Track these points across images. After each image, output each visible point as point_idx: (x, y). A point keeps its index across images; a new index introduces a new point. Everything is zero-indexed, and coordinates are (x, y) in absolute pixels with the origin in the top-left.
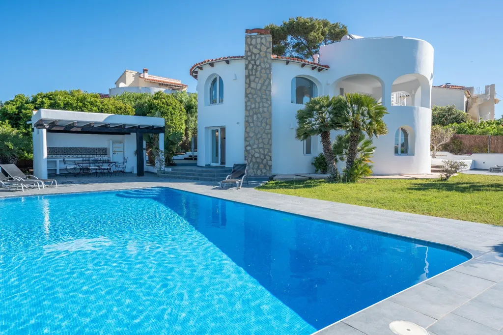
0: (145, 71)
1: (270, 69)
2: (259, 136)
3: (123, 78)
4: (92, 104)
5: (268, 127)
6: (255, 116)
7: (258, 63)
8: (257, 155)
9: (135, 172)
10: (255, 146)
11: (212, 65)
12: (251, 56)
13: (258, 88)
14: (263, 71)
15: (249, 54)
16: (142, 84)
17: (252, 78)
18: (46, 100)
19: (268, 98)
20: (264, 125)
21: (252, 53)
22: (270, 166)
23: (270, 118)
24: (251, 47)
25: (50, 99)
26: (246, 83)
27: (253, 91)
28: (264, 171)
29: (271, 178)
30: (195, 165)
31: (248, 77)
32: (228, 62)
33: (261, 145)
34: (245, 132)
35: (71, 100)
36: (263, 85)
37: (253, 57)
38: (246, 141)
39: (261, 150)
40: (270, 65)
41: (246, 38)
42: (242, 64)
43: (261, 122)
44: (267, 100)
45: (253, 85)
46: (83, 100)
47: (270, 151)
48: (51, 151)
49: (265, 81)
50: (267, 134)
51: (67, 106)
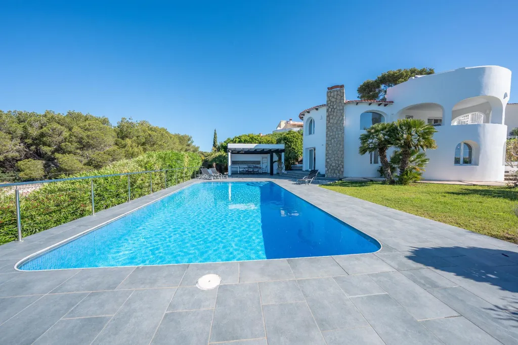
0: (291, 120)
1: (343, 109)
2: (335, 152)
3: (279, 125)
4: (256, 139)
5: (341, 146)
6: (333, 141)
7: (335, 107)
8: (334, 164)
9: (269, 172)
10: (333, 159)
11: (308, 112)
12: (331, 103)
13: (335, 123)
14: (339, 111)
15: (329, 102)
16: (289, 127)
17: (331, 117)
18: (238, 140)
19: (342, 129)
20: (338, 145)
21: (331, 101)
22: (343, 172)
23: (343, 141)
24: (330, 98)
25: (239, 139)
26: (327, 120)
27: (331, 125)
28: (338, 174)
29: (341, 179)
30: (301, 170)
31: (328, 116)
32: (317, 109)
33: (336, 159)
34: (326, 150)
35: (248, 138)
36: (338, 120)
37: (332, 104)
38: (326, 155)
39: (336, 161)
40: (343, 107)
41: (328, 93)
42: (325, 109)
43: (337, 144)
44: (341, 129)
45: (331, 121)
46: (252, 138)
47: (342, 162)
48: (233, 163)
49: (340, 118)
50: (340, 151)
51: (246, 142)
